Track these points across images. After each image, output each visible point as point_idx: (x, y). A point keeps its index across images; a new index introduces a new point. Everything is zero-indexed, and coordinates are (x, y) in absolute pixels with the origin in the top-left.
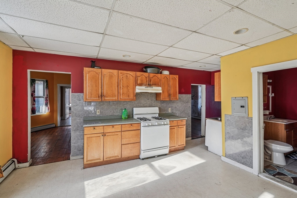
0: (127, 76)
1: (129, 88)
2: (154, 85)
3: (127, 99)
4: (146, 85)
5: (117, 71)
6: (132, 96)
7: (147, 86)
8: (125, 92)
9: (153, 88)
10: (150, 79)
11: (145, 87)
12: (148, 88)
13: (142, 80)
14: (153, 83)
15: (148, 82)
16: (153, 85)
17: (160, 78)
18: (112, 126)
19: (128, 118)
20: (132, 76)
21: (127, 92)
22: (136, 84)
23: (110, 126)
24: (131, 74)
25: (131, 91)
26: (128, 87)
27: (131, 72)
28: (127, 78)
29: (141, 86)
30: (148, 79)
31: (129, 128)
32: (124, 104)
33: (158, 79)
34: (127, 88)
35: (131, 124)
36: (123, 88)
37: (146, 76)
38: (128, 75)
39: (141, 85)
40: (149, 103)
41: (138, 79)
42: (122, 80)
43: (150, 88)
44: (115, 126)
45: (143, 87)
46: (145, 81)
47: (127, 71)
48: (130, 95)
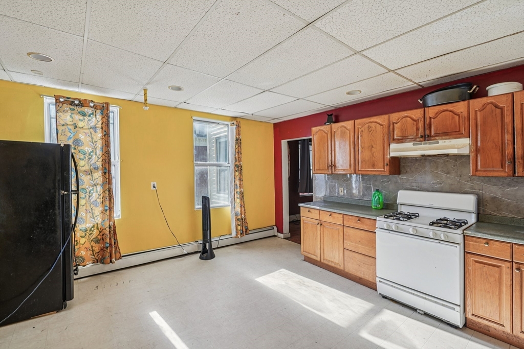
0: (369, 127)
1: (373, 149)
2: (441, 136)
3: (372, 171)
4: (414, 139)
5: (353, 121)
6: (381, 164)
7: (418, 140)
8: (367, 159)
9: (438, 143)
10: (427, 122)
11: (413, 145)
12: (423, 146)
13: (403, 130)
14: (436, 130)
15: (421, 130)
16: (437, 135)
17: (465, 114)
18: (329, 214)
19: (382, 209)
20: (381, 125)
21: (371, 157)
22: (391, 139)
23: (327, 213)
24: (378, 121)
25: (378, 155)
26: (373, 147)
27: (378, 117)
28: (370, 130)
29: (402, 142)
30: (421, 124)
31: (355, 224)
32: (383, 182)
33: (457, 117)
34: (371, 150)
35: (360, 219)
36: (363, 150)
37: (414, 118)
38: (373, 125)
39: (401, 140)
40: (450, 182)
41: (393, 129)
42: (361, 136)
43: (428, 145)
44: (334, 215)
45: (409, 145)
46: (411, 130)
47: (370, 118)
48: (376, 163)
